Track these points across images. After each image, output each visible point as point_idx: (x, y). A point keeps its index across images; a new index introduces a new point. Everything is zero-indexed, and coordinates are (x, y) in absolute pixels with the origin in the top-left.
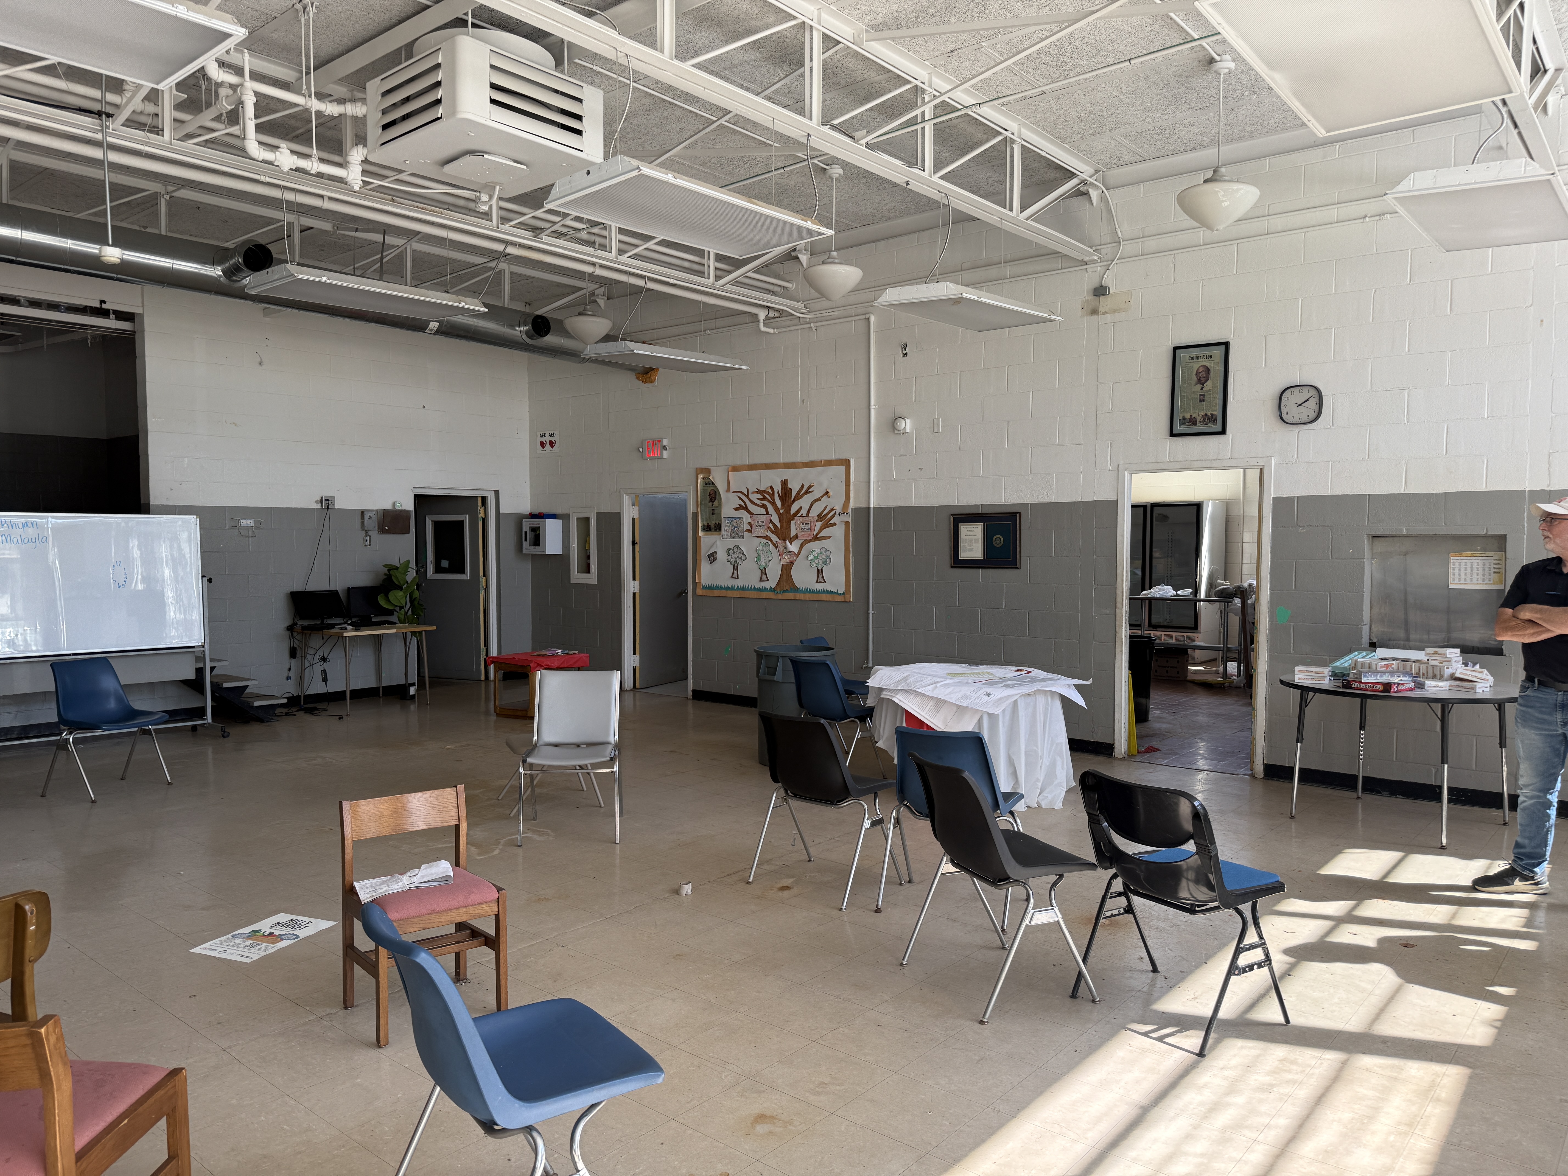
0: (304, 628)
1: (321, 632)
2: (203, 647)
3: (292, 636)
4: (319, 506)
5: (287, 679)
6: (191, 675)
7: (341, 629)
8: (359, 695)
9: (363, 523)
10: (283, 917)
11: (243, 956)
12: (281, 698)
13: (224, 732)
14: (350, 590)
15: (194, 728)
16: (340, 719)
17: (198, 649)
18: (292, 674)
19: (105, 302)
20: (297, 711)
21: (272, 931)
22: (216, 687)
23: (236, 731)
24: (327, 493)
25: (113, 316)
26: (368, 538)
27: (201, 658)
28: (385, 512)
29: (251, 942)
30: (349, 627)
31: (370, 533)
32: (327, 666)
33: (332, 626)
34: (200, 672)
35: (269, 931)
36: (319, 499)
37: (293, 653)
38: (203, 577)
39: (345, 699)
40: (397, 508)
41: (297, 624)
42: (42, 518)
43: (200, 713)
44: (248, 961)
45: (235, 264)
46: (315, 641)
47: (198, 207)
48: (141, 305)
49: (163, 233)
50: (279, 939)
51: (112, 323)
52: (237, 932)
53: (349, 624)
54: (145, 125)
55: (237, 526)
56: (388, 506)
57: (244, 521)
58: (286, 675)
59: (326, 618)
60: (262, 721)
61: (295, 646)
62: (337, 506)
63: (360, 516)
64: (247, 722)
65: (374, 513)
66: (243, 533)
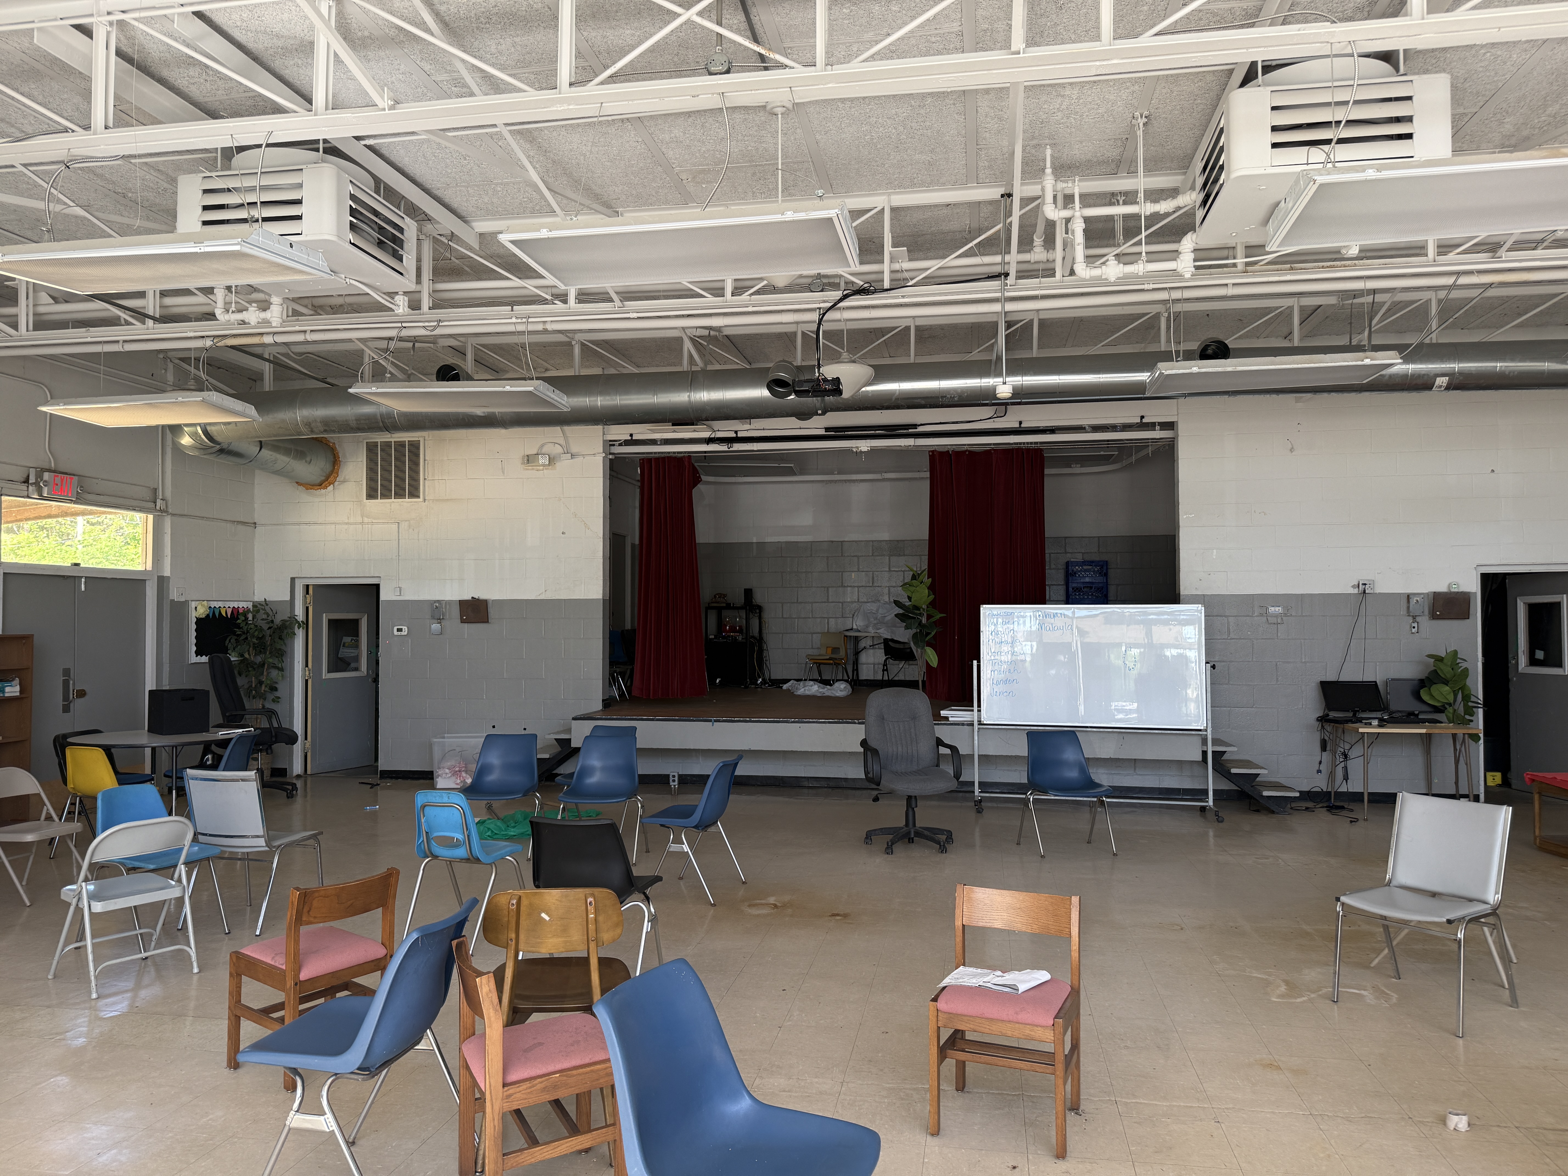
0: (1335, 720)
3: (1323, 728)
4: (1356, 591)
5: (1317, 773)
6: (1197, 757)
7: (1365, 724)
8: (1379, 799)
9: (1408, 608)
12: (1290, 790)
14: (1388, 682)
15: (1203, 809)
16: (1351, 822)
17: (1202, 733)
18: (1320, 767)
19: (1144, 418)
22: (1224, 771)
23: (1234, 817)
24: (1364, 577)
25: (1157, 427)
26: (1415, 625)
27: (1204, 741)
28: (1436, 595)
30: (1374, 723)
31: (1418, 619)
32: (1347, 763)
33: (1358, 720)
34: (1205, 754)
36: (1356, 583)
37: (1323, 746)
38: (1207, 663)
40: (1453, 590)
41: (1327, 715)
43: (1206, 794)
46: (1340, 735)
48: (1178, 412)
51: (1159, 433)
53: (1377, 720)
55: (1262, 614)
56: (1442, 588)
57: (1273, 609)
58: (1317, 768)
59: (1358, 711)
60: (1273, 812)
61: (1326, 738)
62: (1378, 590)
63: (1405, 600)
64: (1258, 811)
65: (1422, 596)
66: (1271, 620)
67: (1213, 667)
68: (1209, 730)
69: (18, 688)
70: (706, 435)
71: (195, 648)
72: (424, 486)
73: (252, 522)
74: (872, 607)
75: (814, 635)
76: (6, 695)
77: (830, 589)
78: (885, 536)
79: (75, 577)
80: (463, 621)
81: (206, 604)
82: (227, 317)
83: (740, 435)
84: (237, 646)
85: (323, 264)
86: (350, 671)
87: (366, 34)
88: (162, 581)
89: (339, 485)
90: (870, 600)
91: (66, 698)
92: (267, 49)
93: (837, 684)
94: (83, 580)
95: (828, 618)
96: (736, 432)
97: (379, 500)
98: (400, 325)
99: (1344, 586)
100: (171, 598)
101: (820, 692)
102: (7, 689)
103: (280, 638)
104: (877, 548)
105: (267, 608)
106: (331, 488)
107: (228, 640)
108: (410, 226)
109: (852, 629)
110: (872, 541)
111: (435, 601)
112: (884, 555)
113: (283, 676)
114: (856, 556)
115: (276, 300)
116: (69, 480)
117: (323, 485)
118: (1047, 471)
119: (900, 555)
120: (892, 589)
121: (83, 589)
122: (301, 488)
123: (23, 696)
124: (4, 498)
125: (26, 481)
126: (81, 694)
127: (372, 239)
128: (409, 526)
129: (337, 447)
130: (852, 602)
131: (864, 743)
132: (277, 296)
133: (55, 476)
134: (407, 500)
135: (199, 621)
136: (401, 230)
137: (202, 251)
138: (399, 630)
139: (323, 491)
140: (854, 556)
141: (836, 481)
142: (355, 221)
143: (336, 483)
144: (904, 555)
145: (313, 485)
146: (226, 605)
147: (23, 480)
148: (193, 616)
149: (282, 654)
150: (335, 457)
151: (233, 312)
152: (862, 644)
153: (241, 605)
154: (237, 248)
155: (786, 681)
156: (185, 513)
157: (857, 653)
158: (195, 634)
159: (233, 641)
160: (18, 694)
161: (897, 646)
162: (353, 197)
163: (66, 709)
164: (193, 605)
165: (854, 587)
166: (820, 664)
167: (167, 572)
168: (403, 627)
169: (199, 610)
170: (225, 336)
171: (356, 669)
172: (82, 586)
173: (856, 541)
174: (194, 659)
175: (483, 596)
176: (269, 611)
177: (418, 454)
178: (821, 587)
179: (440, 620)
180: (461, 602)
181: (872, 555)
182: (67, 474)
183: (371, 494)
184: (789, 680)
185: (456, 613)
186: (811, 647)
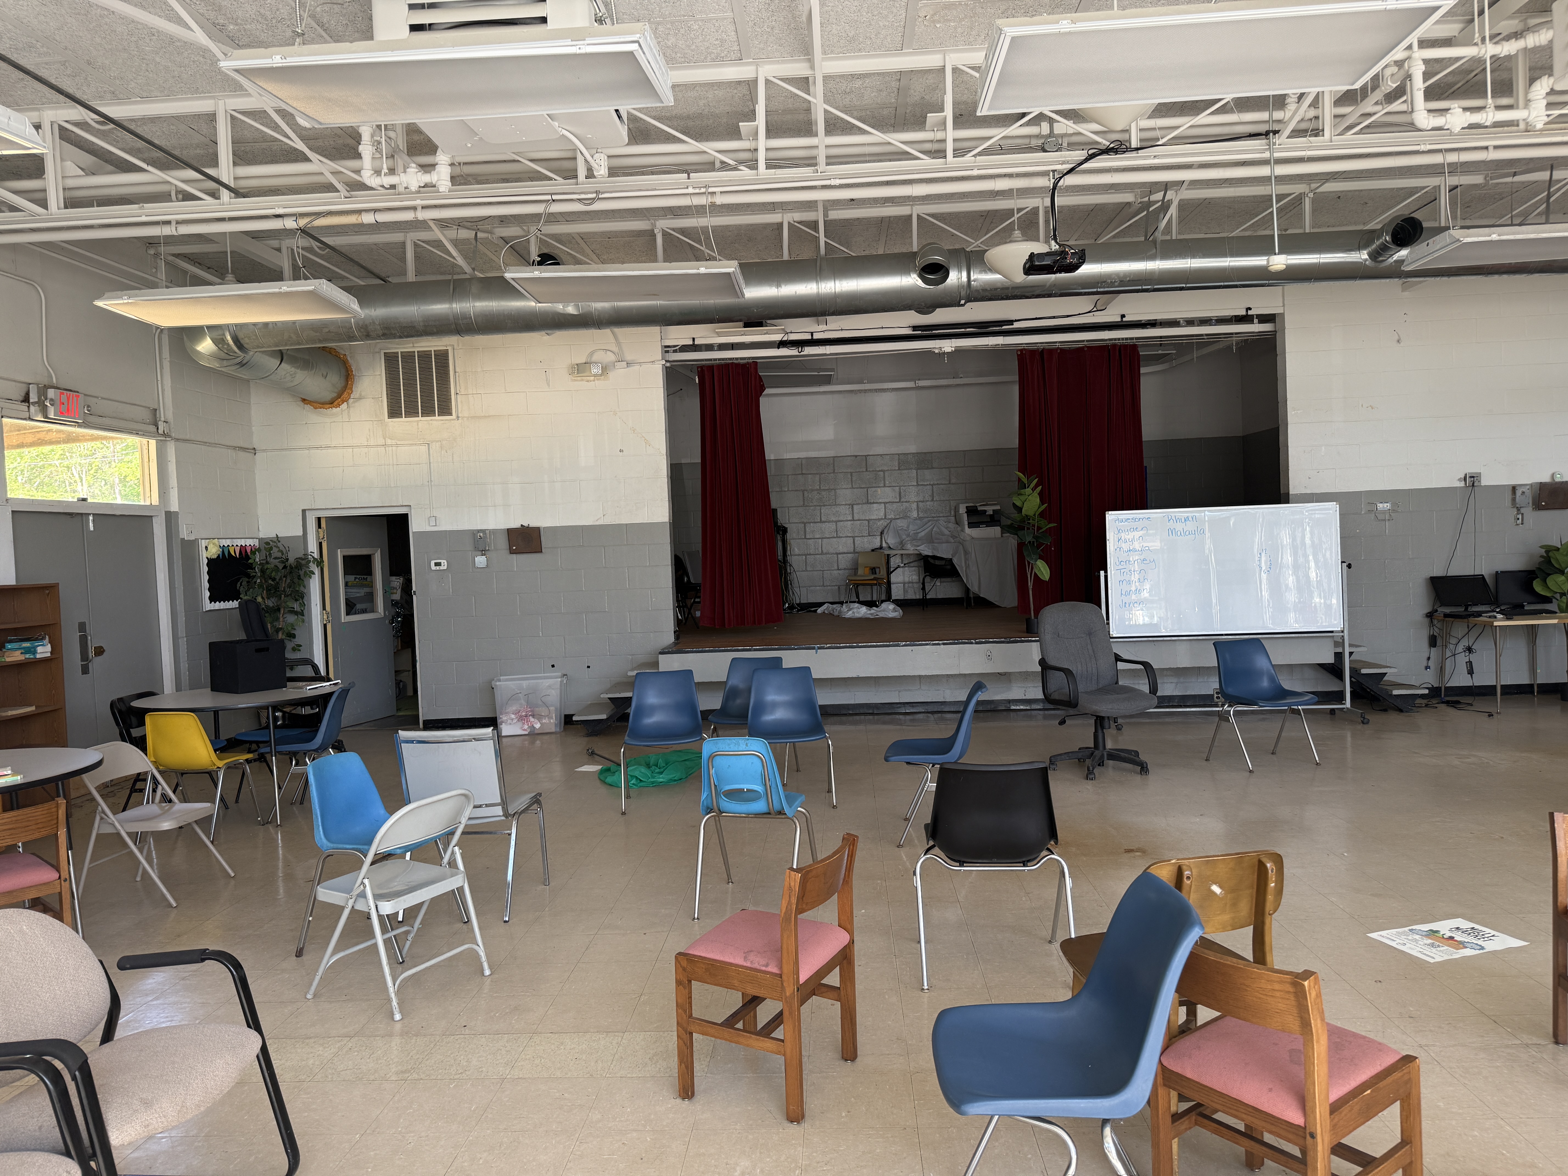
0: (1446, 616)
1: (1466, 620)
2: (1343, 632)
3: (1431, 625)
4: (1462, 484)
5: (1426, 669)
6: (1330, 659)
7: (1490, 617)
8: (1513, 691)
9: (1514, 500)
10: (1465, 924)
11: (1425, 954)
12: (1419, 688)
13: (1364, 718)
14: (1498, 575)
15: (1332, 711)
16: (1489, 716)
17: (1337, 634)
18: (1431, 664)
19: (1250, 309)
20: (1438, 703)
21: (1453, 935)
22: (1354, 672)
23: (1375, 718)
24: (1472, 470)
25: (1256, 321)
26: (1520, 516)
27: (1340, 643)
28: (1542, 486)
29: (1430, 941)
30: (1500, 616)
31: (1522, 510)
32: (1473, 657)
33: (1479, 614)
34: (1339, 656)
35: (1448, 934)
36: (1463, 476)
37: (1433, 642)
38: (1342, 562)
39: (1495, 694)
40: (1558, 480)
41: (1437, 611)
42: (1200, 512)
43: (1339, 697)
44: (1432, 961)
45: (1383, 244)
46: (1459, 629)
47: (1339, 196)
48: (1282, 305)
49: (1307, 231)
50: (1461, 946)
51: (1256, 327)
52: (1414, 927)
53: (1498, 613)
54: (1306, 131)
55: (1373, 511)
56: (1546, 478)
57: (1381, 505)
58: (1425, 664)
59: (1470, 605)
60: (1401, 711)
61: (1435, 634)
62: (1483, 483)
63: (1510, 492)
64: (1385, 710)
65: (1528, 487)
66: (1380, 517)
67: (1349, 566)
68: (1345, 632)
69: (48, 648)
70: (778, 337)
71: (208, 594)
72: (455, 402)
73: (252, 447)
74: (901, 523)
75: (840, 556)
76: (38, 656)
77: (855, 507)
78: (912, 449)
79: (82, 514)
80: (512, 552)
81: (217, 543)
83: (816, 336)
88: (171, 518)
89: (354, 402)
90: (898, 517)
91: (84, 657)
93: (883, 606)
94: (91, 518)
95: (853, 537)
96: (812, 334)
97: (404, 419)
98: (549, 197)
99: (1452, 480)
100: (181, 537)
101: (871, 614)
102: (39, 649)
103: (299, 578)
104: (904, 461)
105: (279, 545)
106: (345, 405)
107: (239, 583)
109: (882, 548)
110: (899, 454)
111: (479, 531)
112: (911, 469)
113: (303, 621)
114: (881, 471)
116: (75, 399)
117: (335, 403)
118: (1143, 370)
119: (928, 468)
120: (921, 504)
121: (92, 528)
123: (54, 656)
124: (5, 420)
125: (26, 399)
126: (100, 651)
128: (441, 447)
129: (349, 359)
130: (879, 520)
131: (1042, 662)
133: (62, 394)
134: (437, 418)
135: (210, 562)
138: (437, 564)
139: (335, 410)
140: (880, 471)
141: (865, 391)
143: (351, 401)
144: (933, 468)
145: (323, 404)
146: (236, 543)
147: (21, 399)
148: (204, 556)
149: (301, 596)
150: (347, 371)
151: (385, 174)
152: (895, 563)
153: (249, 542)
154: (633, 48)
155: (820, 604)
156: (188, 437)
157: (889, 573)
158: (206, 577)
159: (244, 583)
160: (49, 655)
161: (937, 562)
163: (85, 670)
164: (203, 543)
165: (880, 503)
166: (856, 585)
167: (174, 507)
168: (442, 561)
169: (210, 550)
170: (318, 215)
171: (373, 611)
172: (91, 525)
173: (881, 455)
174: (209, 606)
175: (533, 524)
176: (282, 548)
177: (447, 366)
178: (846, 505)
179: (483, 552)
180: (509, 531)
181: (899, 469)
182: (71, 391)
183: (394, 412)
184: (823, 604)
185: (503, 543)
186: (836, 568)
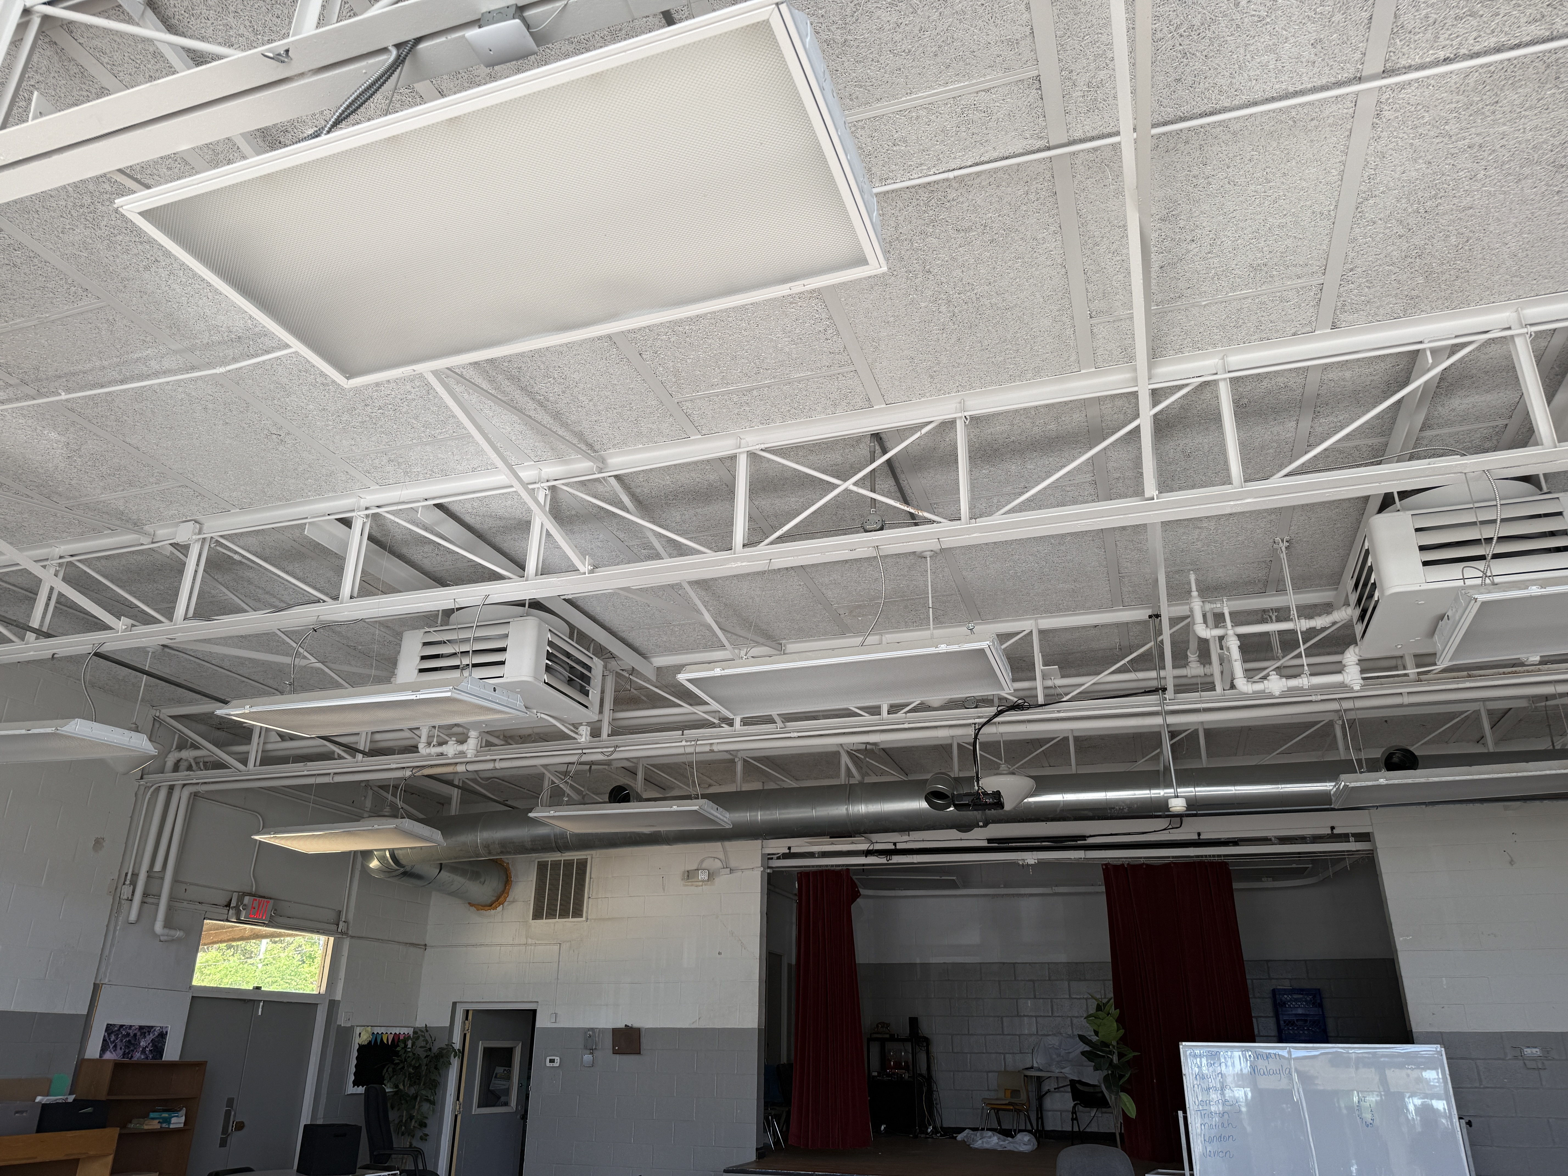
19: (1334, 829)
25: (1349, 838)
38: (1460, 1118)
42: (1284, 1048)
48: (1370, 824)
51: (1352, 846)
55: (1516, 1057)
57: (1528, 1050)
66: (1530, 1064)
69: (183, 1119)
70: (864, 847)
72: (589, 906)
73: (423, 943)
74: (1054, 1041)
75: (990, 1074)
76: (169, 1128)
77: (1005, 1019)
78: (1062, 958)
79: (254, 1001)
80: (615, 1052)
81: (370, 1030)
82: (428, 751)
83: (899, 847)
84: (393, 1076)
85: (520, 704)
86: (499, 1106)
87: (573, 512)
88: (333, 1005)
89: (508, 905)
90: (1050, 1033)
91: (225, 1130)
92: (490, 528)
93: (1019, 1136)
94: (261, 1004)
95: (1004, 1054)
96: (895, 844)
97: (544, 920)
98: (580, 751)
100: (339, 1023)
101: (1001, 1146)
102: (173, 1120)
103: (436, 1068)
104: (1054, 971)
105: (427, 1035)
106: (500, 908)
107: (385, 1069)
108: (597, 665)
109: (1032, 1068)
110: (1048, 963)
111: (589, 1029)
112: (1062, 980)
113: (433, 1111)
114: (1031, 980)
115: (473, 734)
116: (265, 904)
117: (494, 905)
119: (1080, 980)
120: (1075, 1021)
121: (260, 1013)
122: (473, 909)
123: (186, 1128)
124: (206, 921)
125: (229, 905)
126: (240, 1126)
127: (563, 678)
128: (570, 947)
129: (510, 866)
130: (1031, 1035)
132: (475, 730)
133: (254, 900)
134: (571, 919)
135: (361, 1048)
136: (589, 669)
137: (418, 698)
138: (552, 1061)
139: (493, 912)
140: (1029, 980)
142: (550, 663)
143: (506, 904)
144: (1085, 980)
145: (484, 906)
146: (388, 1032)
147: (226, 903)
148: (356, 1042)
149: (435, 1085)
150: (507, 877)
151: (434, 746)
152: (1046, 1087)
153: (403, 1031)
154: (449, 694)
155: (961, 1130)
156: (363, 935)
157: (1040, 1098)
158: (355, 1062)
159: (390, 1070)
160: (182, 1126)
161: (1086, 1089)
162: (550, 644)
163: (223, 1143)
164: (358, 1030)
165: (1032, 1016)
166: (999, 1110)
167: (338, 997)
168: (556, 1058)
169: (362, 1037)
170: (423, 767)
171: (506, 1104)
172: (260, 1010)
173: (1030, 964)
174: (351, 1089)
175: (636, 1024)
176: (428, 1038)
177: (585, 873)
178: (995, 1017)
179: (592, 1051)
180: (614, 1030)
181: (1049, 980)
182: (264, 897)
183: (537, 915)
184: (963, 1129)
185: (608, 1041)
186: (986, 1088)
